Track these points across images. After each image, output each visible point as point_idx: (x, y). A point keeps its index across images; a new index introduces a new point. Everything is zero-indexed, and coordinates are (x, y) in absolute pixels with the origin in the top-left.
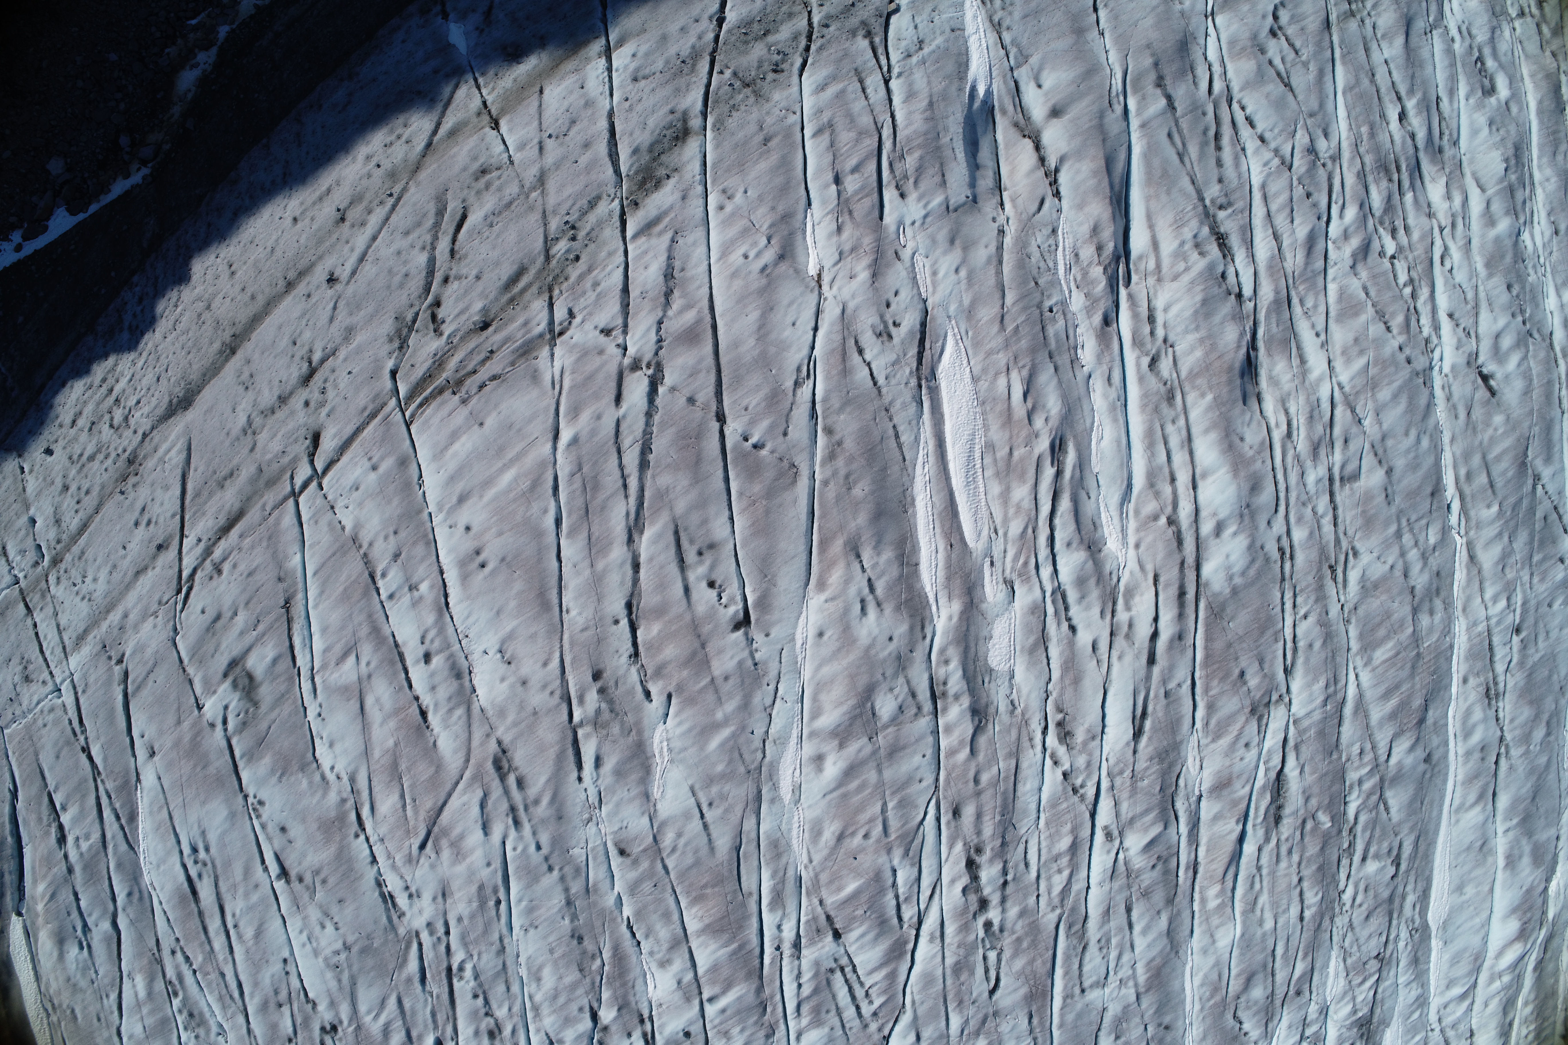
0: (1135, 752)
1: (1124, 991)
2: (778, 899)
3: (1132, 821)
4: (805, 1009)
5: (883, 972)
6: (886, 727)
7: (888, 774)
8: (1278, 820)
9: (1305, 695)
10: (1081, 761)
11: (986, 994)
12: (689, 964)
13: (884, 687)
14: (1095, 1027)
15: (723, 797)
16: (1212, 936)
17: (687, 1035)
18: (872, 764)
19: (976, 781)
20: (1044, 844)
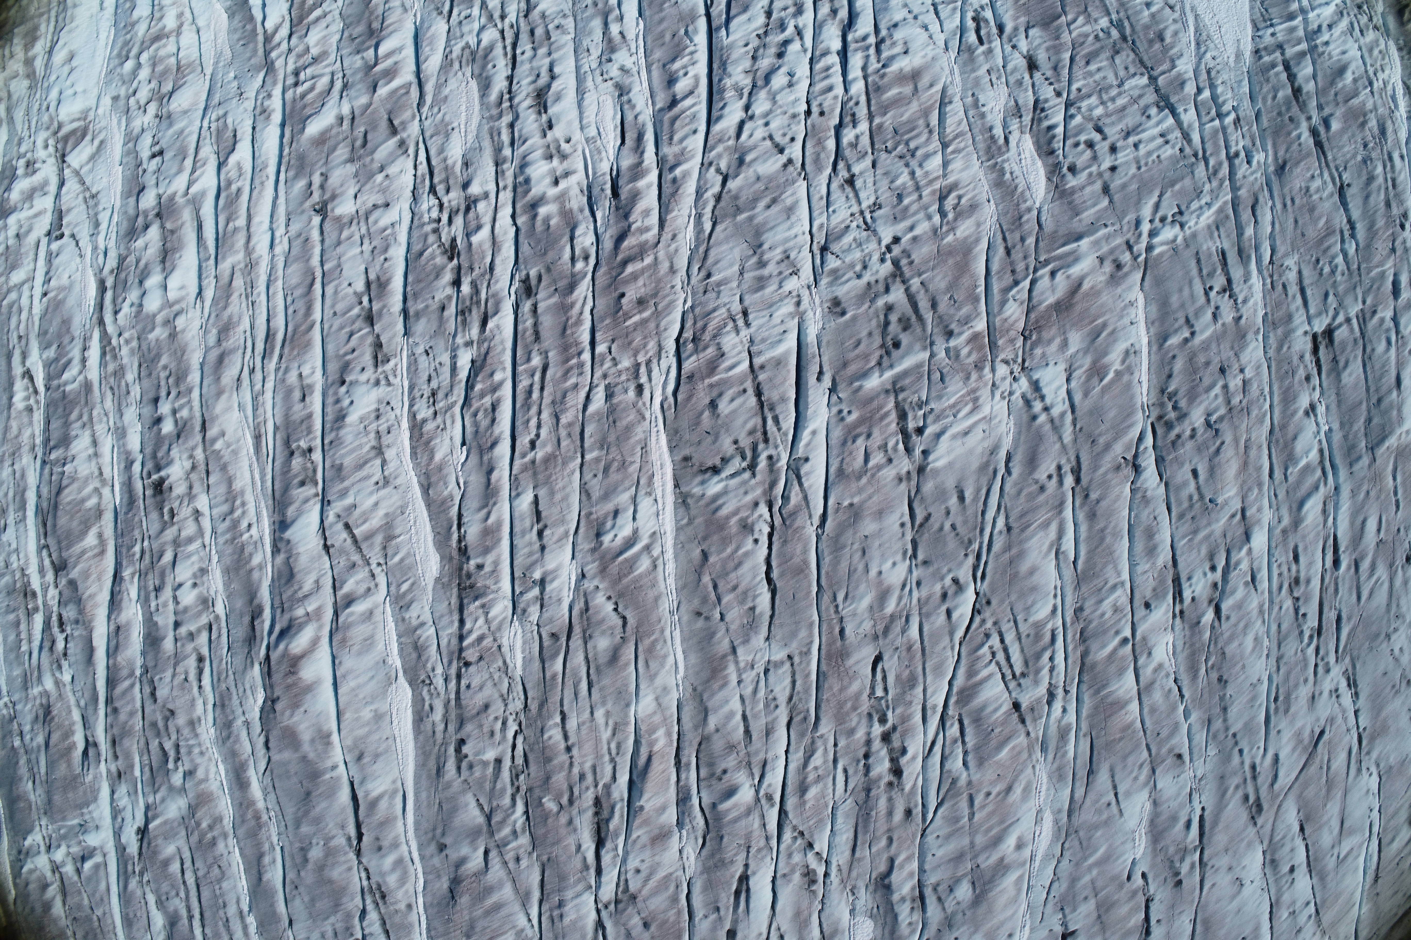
0: (746, 866)
1: (750, 658)
2: (1063, 734)
3: (748, 812)
4: (1048, 637)
5: (979, 677)
6: (965, 875)
7: (966, 841)
8: (597, 802)
9: (584, 911)
10: (797, 858)
11: (886, 657)
12: (1141, 672)
13: (964, 905)
14: (776, 621)
15: (1099, 812)
16: (659, 705)
17: (1147, 605)
18: (978, 848)
19: (890, 840)
20: (830, 790)
